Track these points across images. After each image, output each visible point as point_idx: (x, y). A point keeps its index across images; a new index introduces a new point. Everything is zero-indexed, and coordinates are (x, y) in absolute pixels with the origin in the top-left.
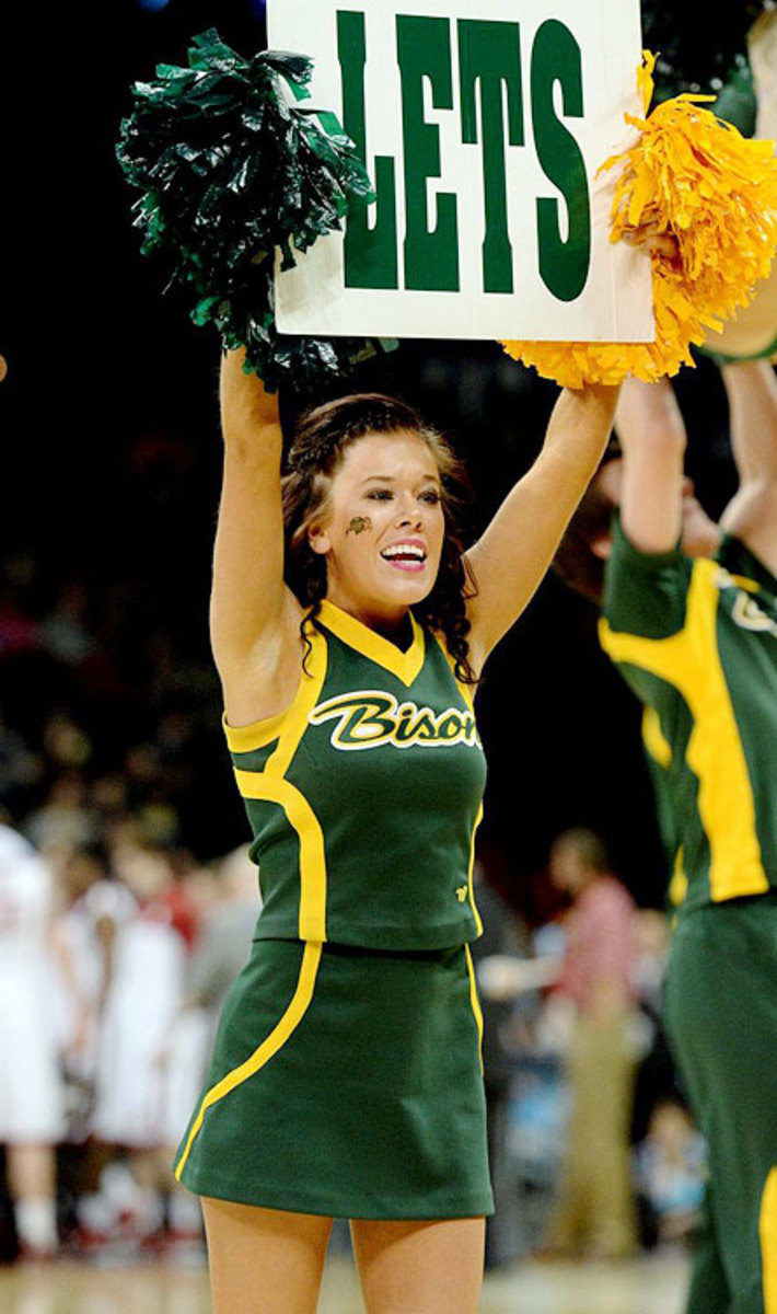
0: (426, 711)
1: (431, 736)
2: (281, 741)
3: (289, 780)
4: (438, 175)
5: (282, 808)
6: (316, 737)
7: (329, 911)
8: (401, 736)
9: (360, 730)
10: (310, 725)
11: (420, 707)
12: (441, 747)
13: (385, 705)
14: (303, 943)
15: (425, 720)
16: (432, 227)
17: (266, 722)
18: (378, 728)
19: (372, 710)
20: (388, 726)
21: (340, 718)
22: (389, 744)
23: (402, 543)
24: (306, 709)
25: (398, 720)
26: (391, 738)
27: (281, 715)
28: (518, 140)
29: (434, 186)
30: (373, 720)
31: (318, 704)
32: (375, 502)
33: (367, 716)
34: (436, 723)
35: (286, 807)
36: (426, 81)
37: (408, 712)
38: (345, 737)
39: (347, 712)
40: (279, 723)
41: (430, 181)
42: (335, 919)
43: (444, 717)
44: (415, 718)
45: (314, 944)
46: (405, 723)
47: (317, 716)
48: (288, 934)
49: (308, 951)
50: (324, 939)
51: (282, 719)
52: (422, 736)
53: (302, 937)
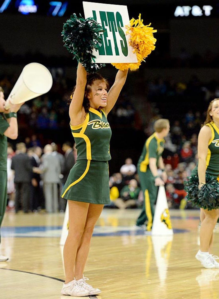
0: (104, 123)
1: (105, 127)
2: (83, 128)
3: (85, 134)
4: (108, 37)
5: (83, 139)
6: (89, 127)
7: (92, 155)
8: (102, 127)
9: (96, 126)
10: (88, 125)
11: (104, 122)
12: (107, 129)
13: (99, 122)
14: (87, 160)
15: (104, 124)
16: (108, 45)
17: (80, 125)
18: (99, 126)
19: (98, 123)
20: (100, 125)
21: (93, 124)
22: (100, 128)
23: (104, 98)
24: (87, 122)
25: (101, 124)
26: (100, 127)
27: (82, 124)
28: (116, 31)
29: (108, 38)
30: (98, 124)
31: (89, 122)
32: (100, 90)
33: (97, 123)
34: (106, 125)
35: (84, 139)
36: (104, 21)
37: (102, 123)
38: (94, 127)
39: (94, 123)
40: (82, 125)
41: (107, 38)
42: (93, 156)
43: (107, 124)
44: (103, 124)
45: (89, 160)
46: (102, 125)
47: (89, 123)
48: (85, 159)
49: (88, 161)
50: (91, 159)
51: (83, 124)
52: (104, 127)
53: (87, 159)
